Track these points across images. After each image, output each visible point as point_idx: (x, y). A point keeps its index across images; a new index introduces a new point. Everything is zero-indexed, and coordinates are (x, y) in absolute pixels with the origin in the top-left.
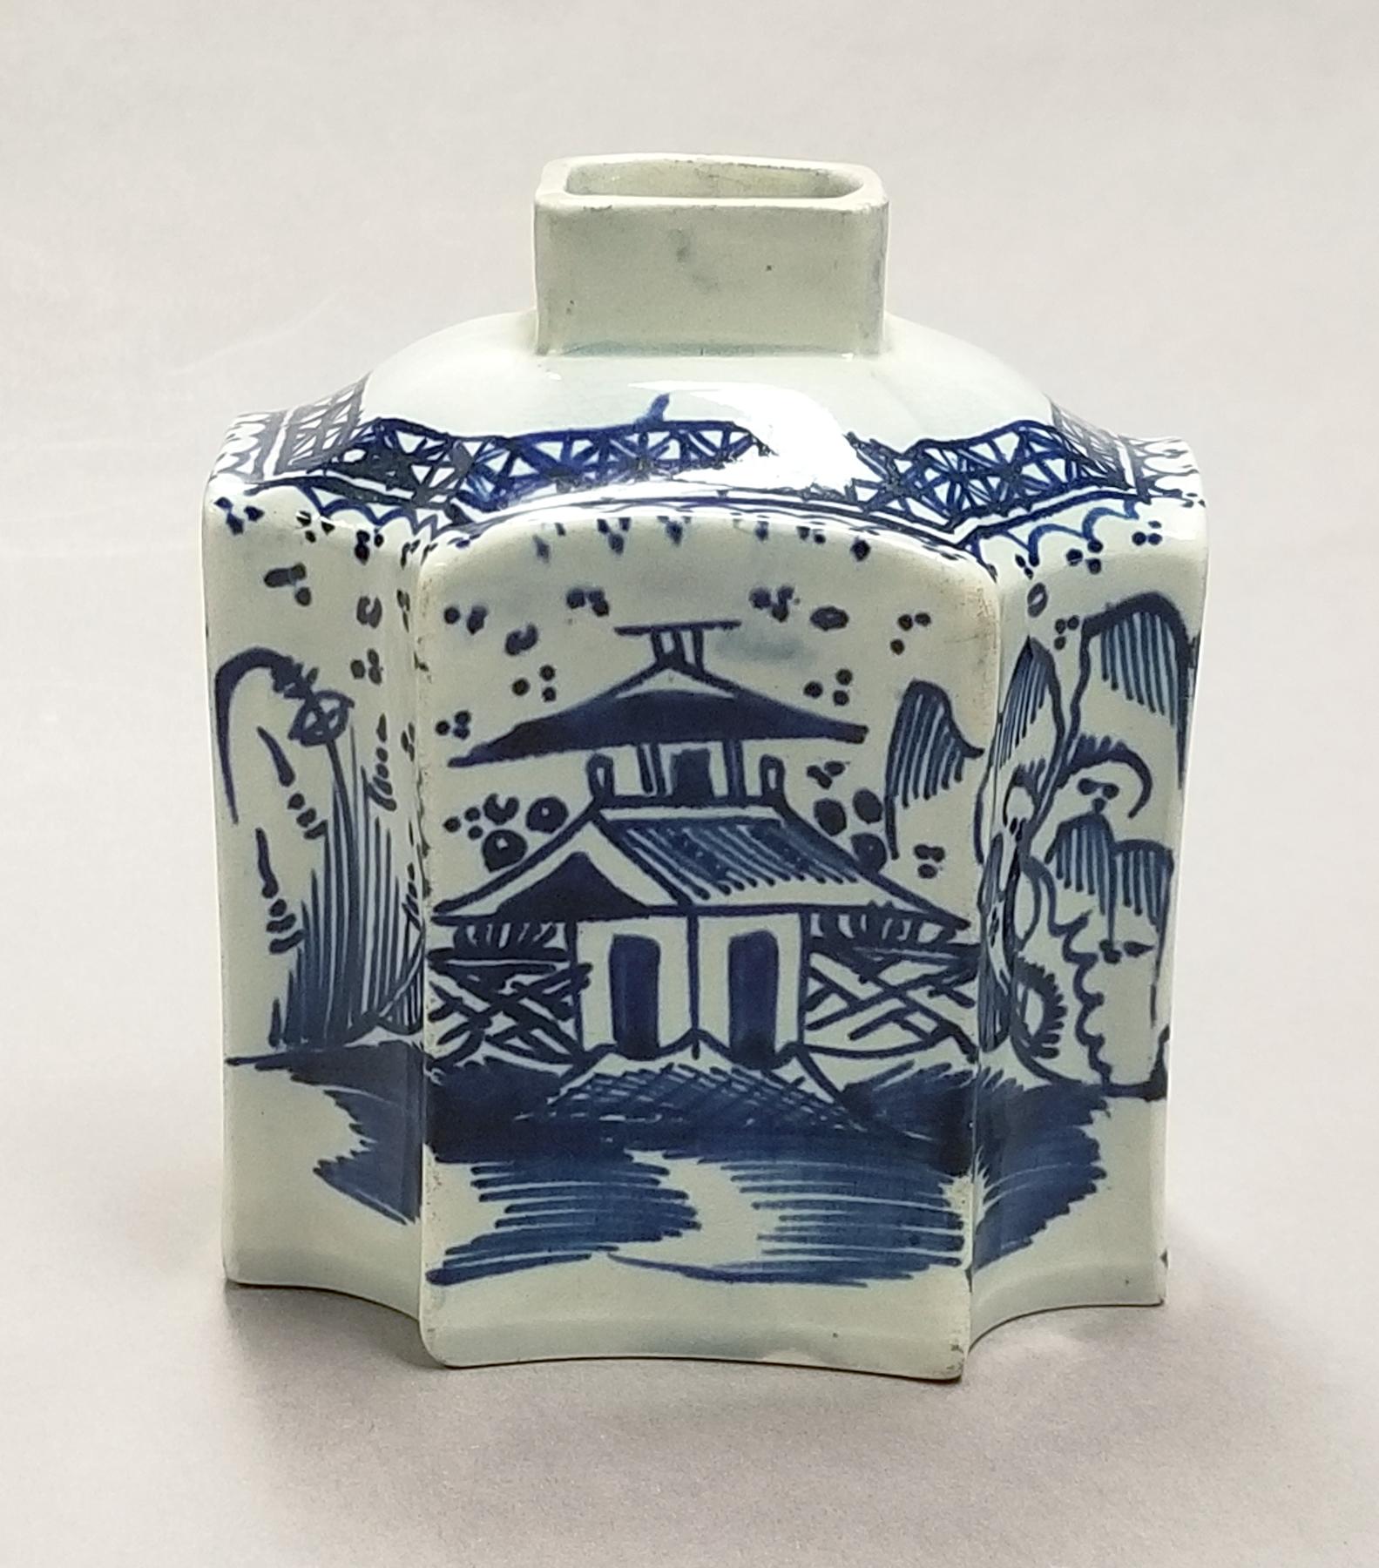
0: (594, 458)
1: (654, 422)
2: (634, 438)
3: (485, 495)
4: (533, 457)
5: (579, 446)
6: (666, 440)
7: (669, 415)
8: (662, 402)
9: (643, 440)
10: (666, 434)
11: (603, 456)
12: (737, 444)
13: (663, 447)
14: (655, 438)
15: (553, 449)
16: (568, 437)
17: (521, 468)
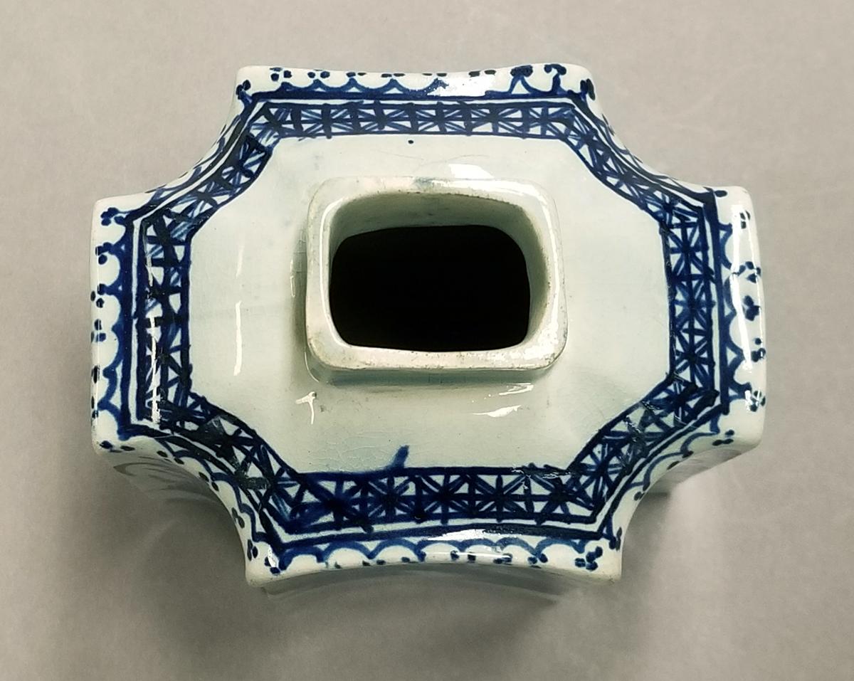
0: (358, 495)
1: (398, 469)
2: (385, 481)
3: (286, 515)
4: (318, 491)
5: (348, 485)
6: (406, 482)
7: (409, 463)
8: (403, 453)
9: (391, 482)
10: (406, 478)
11: (364, 493)
12: (454, 482)
13: (404, 487)
14: (399, 481)
15: (330, 486)
16: (339, 478)
17: (309, 497)
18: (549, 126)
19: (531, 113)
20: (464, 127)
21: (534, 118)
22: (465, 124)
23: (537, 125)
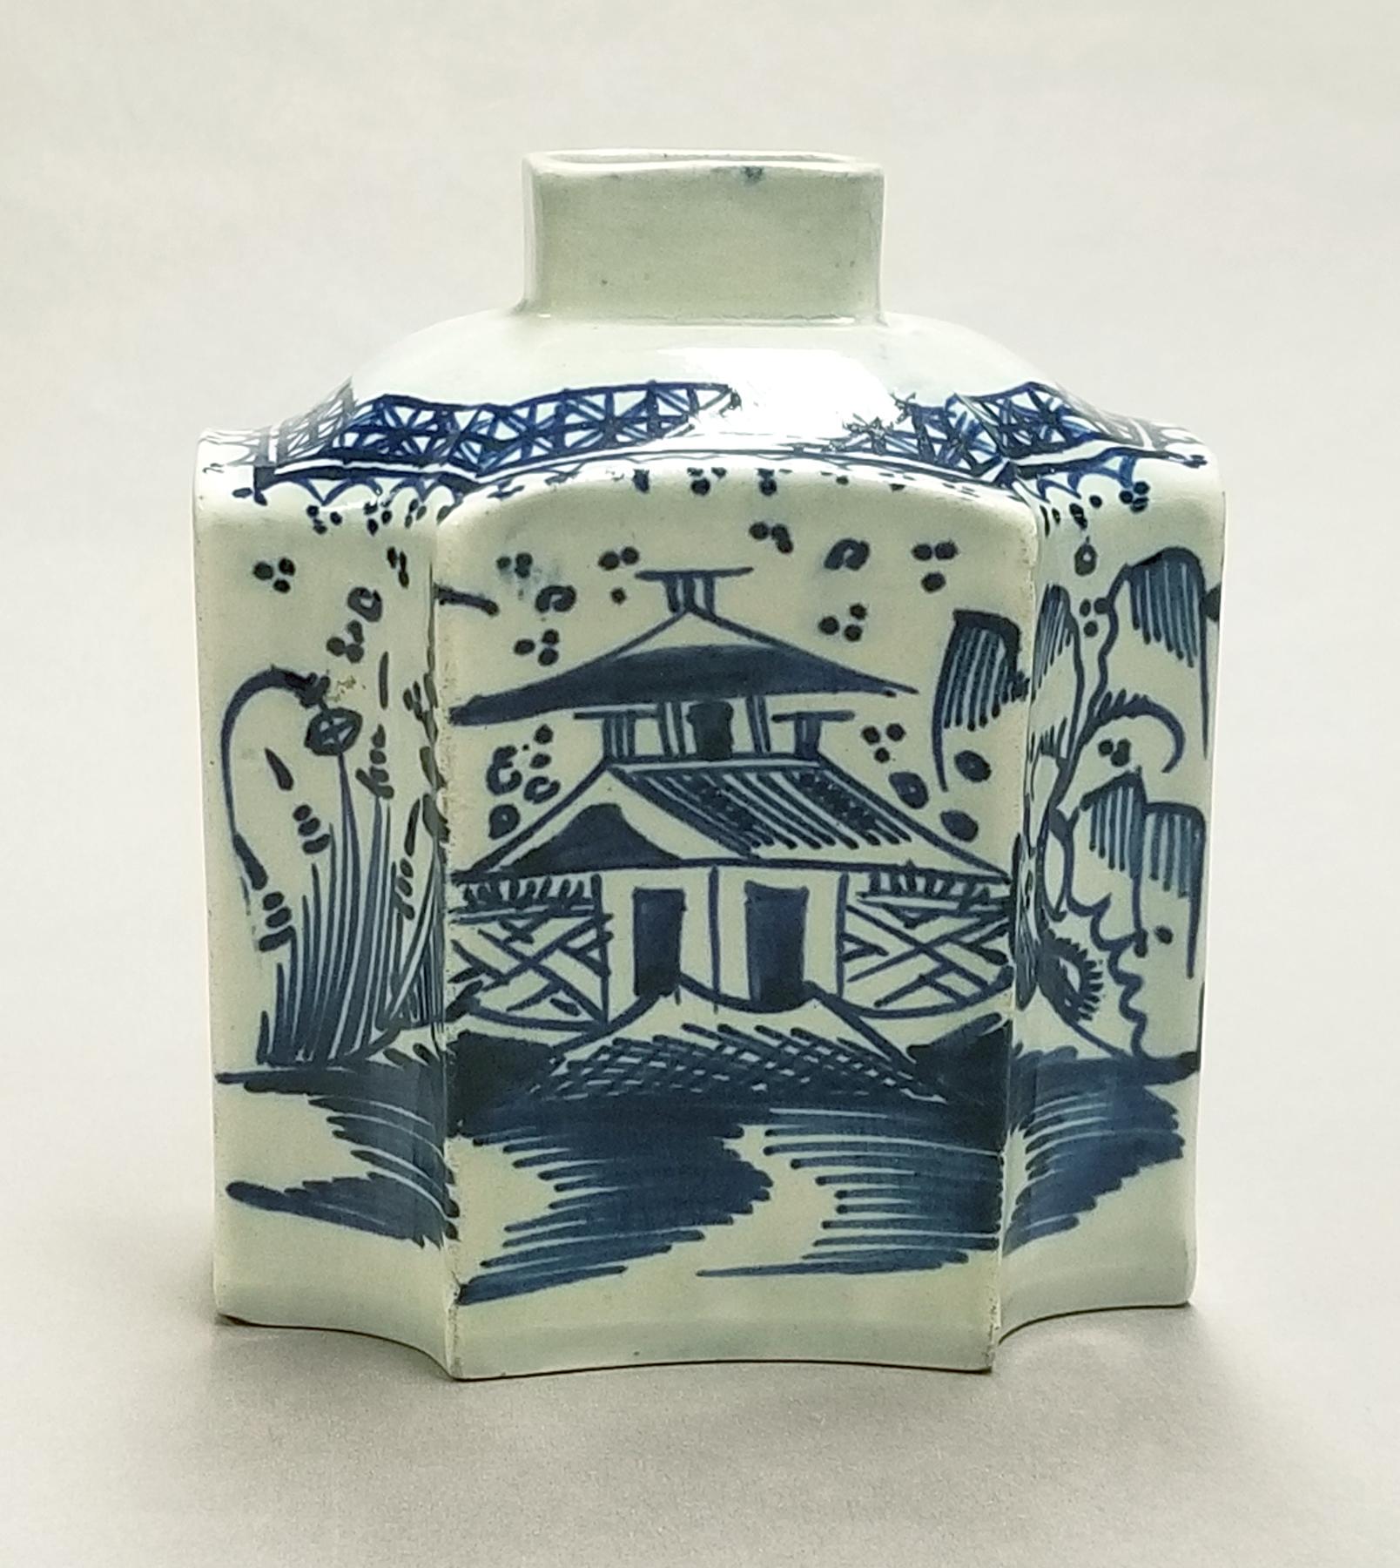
18: (523, 427)
19: (549, 445)
20: (659, 401)
21: (546, 438)
22: (657, 409)
23: (543, 423)
